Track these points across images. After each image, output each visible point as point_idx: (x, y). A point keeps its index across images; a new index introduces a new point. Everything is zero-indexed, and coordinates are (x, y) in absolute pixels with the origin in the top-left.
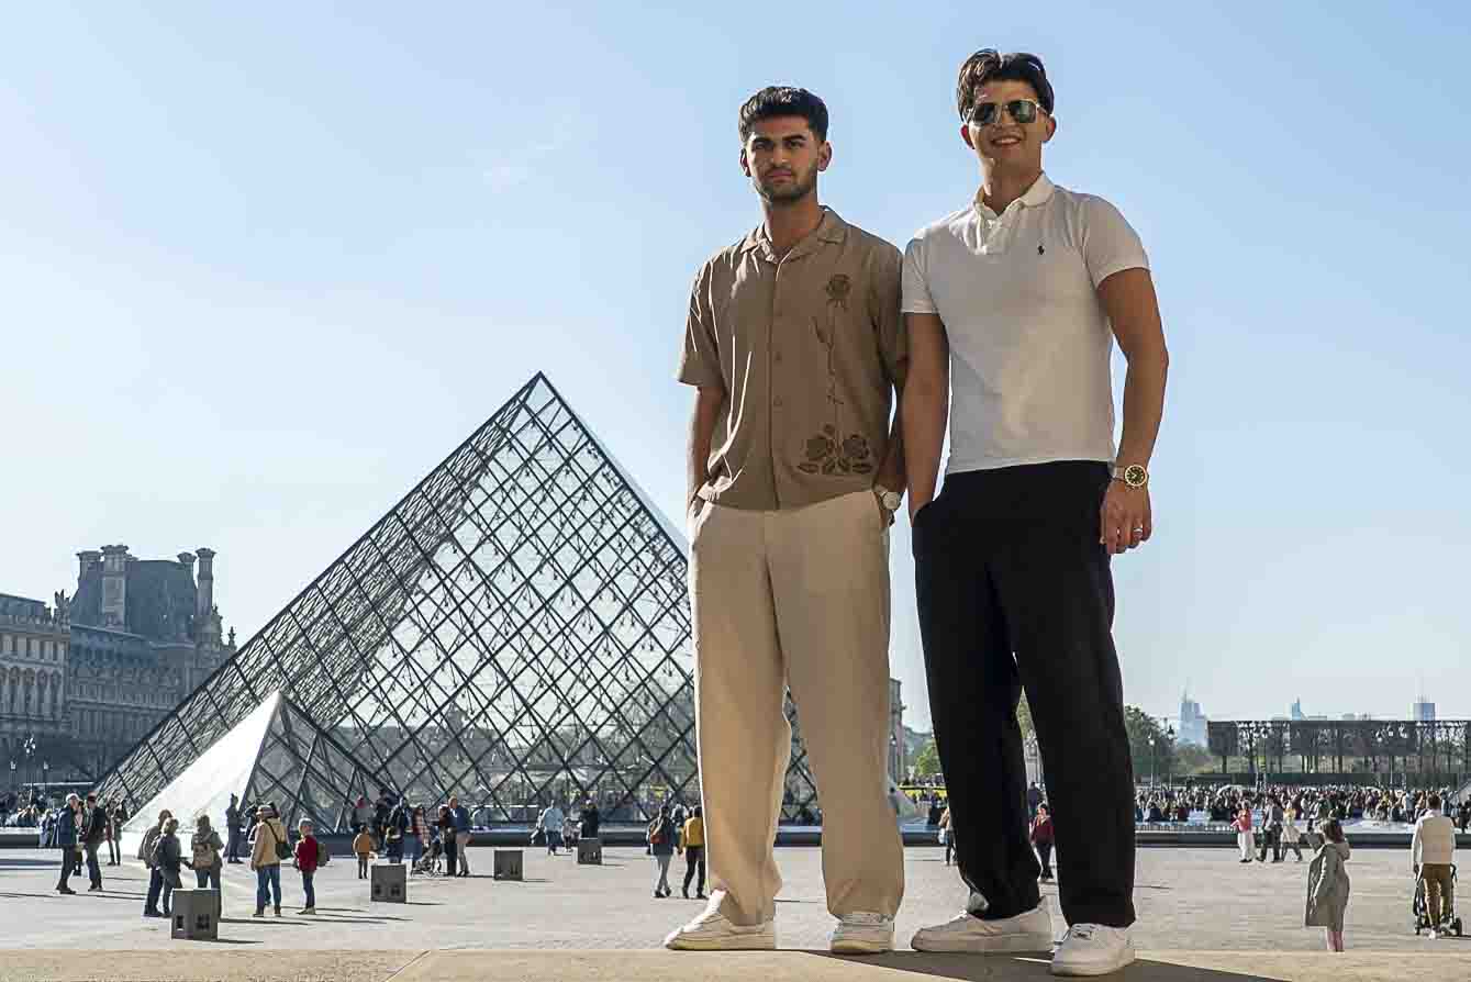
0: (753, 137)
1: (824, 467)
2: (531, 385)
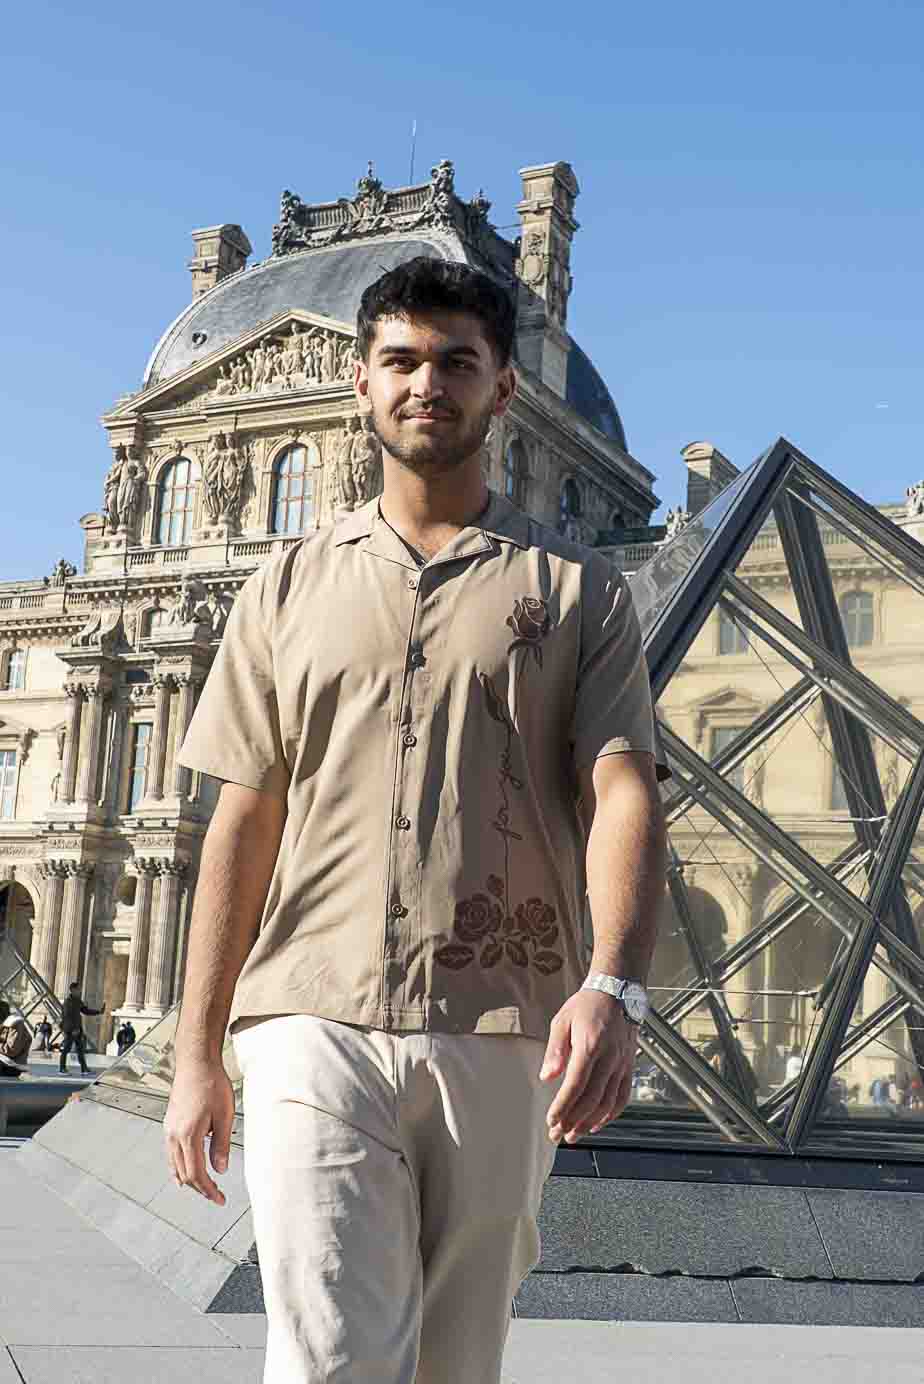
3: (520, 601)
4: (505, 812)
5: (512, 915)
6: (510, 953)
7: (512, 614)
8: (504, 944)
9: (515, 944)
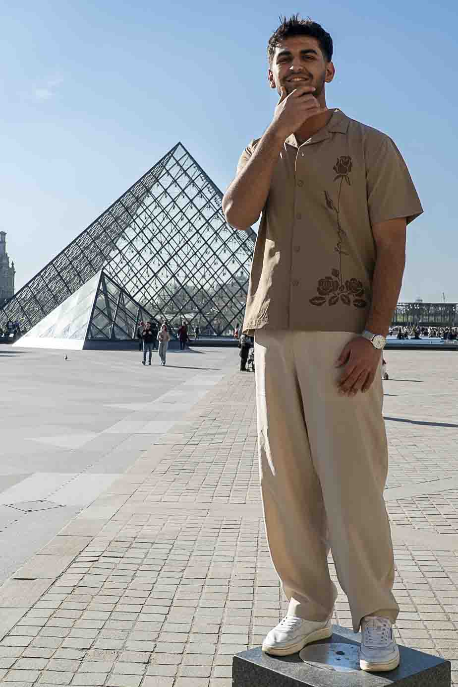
0: (278, 51)
1: (330, 300)
2: (175, 149)
3: (339, 159)
4: (340, 244)
5: (343, 284)
6: (343, 300)
7: (335, 164)
8: (339, 296)
9: (345, 296)
